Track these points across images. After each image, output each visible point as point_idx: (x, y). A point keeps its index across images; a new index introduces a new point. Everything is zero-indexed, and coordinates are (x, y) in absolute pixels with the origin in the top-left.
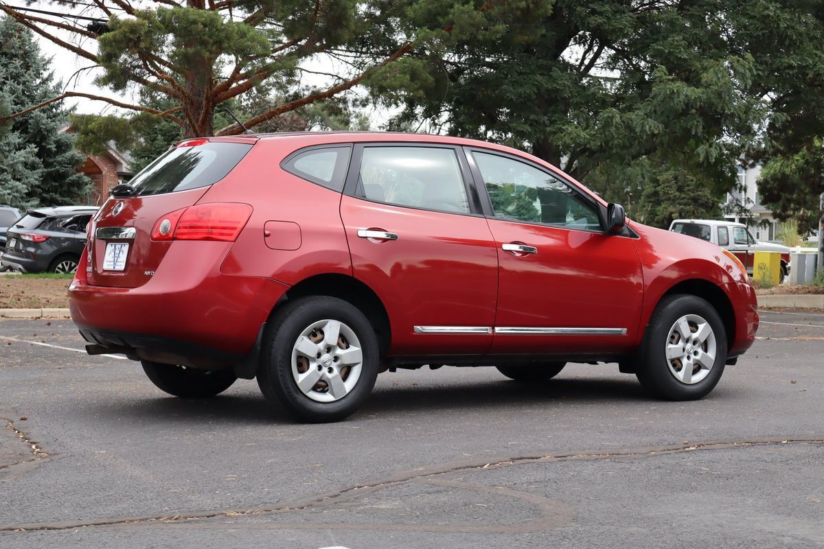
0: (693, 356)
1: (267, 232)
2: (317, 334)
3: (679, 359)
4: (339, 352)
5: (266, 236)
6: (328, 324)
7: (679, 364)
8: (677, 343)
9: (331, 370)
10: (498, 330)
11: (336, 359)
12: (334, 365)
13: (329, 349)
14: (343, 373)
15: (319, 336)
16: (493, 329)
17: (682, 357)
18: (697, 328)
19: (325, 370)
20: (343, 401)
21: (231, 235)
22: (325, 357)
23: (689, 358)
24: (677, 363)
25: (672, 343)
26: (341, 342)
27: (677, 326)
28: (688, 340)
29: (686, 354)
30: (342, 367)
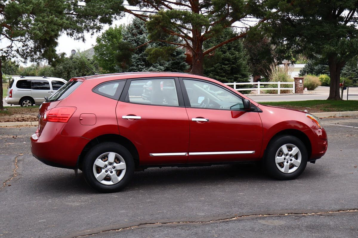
0: (289, 162)
1: (81, 118)
2: (105, 158)
3: (283, 163)
4: (115, 164)
5: (81, 120)
6: (110, 154)
7: (283, 165)
8: (281, 156)
9: (112, 172)
10: (190, 154)
11: (114, 167)
12: (113, 170)
13: (111, 164)
14: (117, 173)
15: (106, 159)
16: (188, 153)
17: (284, 162)
18: (292, 149)
19: (109, 172)
20: (117, 184)
21: (66, 120)
22: (109, 167)
23: (287, 162)
24: (281, 164)
25: (279, 156)
26: (116, 161)
27: (281, 149)
28: (287, 155)
29: (286, 161)
30: (117, 171)
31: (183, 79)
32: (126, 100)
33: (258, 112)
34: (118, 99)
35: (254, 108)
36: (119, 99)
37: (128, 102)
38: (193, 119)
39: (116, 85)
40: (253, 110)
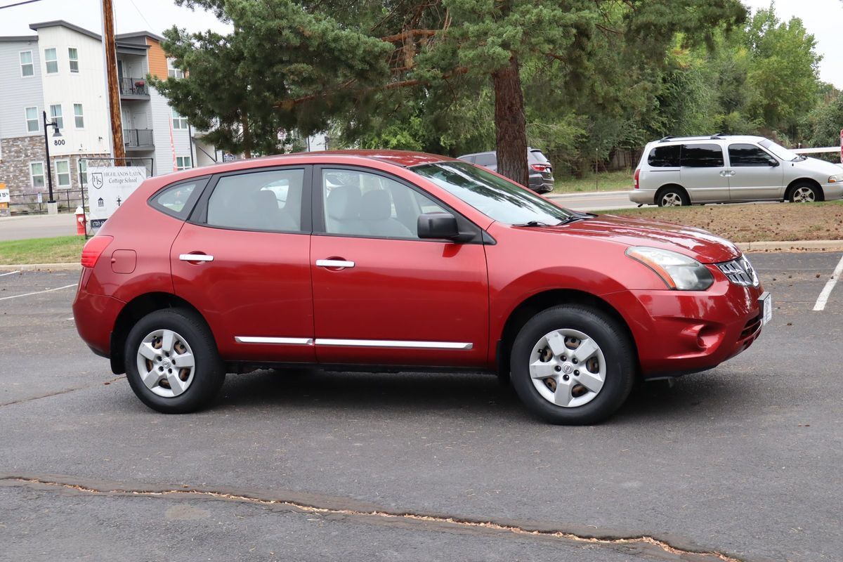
0: (572, 376)
1: (113, 259)
3: (553, 378)
4: (175, 355)
5: (113, 262)
6: (164, 333)
7: (554, 383)
8: (548, 361)
9: (170, 371)
11: (175, 362)
12: (173, 367)
13: (167, 354)
14: (182, 374)
15: (160, 343)
16: (314, 341)
17: (556, 376)
18: (578, 344)
19: (166, 371)
20: (181, 397)
22: (167, 359)
23: (566, 378)
24: (549, 382)
25: (542, 360)
26: (178, 347)
27: (546, 341)
28: (563, 358)
29: (561, 374)
30: (181, 369)
31: (322, 168)
32: (202, 219)
33: (484, 244)
34: (185, 219)
35: (473, 233)
36: (188, 219)
37: (205, 224)
38: (320, 263)
39: (189, 189)
40: (469, 240)
